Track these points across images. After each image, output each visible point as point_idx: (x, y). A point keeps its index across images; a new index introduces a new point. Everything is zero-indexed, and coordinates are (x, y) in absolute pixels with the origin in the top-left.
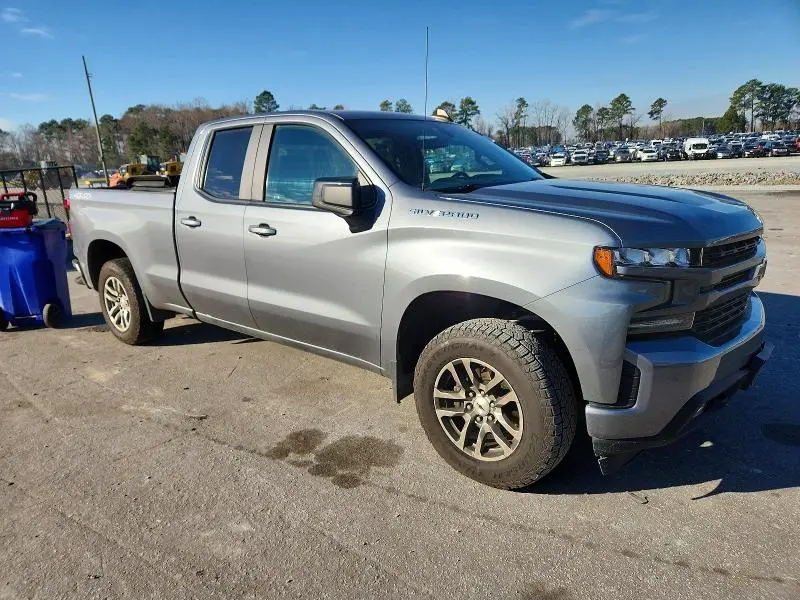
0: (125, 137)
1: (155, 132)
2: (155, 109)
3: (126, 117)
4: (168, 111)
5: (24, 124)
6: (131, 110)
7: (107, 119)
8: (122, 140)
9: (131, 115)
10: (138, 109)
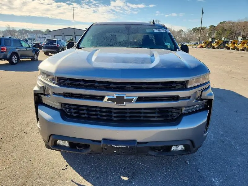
0: (216, 32)
1: (226, 30)
2: (229, 22)
3: (218, 25)
4: (234, 23)
5: (189, 29)
6: (221, 23)
7: (212, 26)
8: (214, 33)
9: (220, 25)
10: (224, 22)
